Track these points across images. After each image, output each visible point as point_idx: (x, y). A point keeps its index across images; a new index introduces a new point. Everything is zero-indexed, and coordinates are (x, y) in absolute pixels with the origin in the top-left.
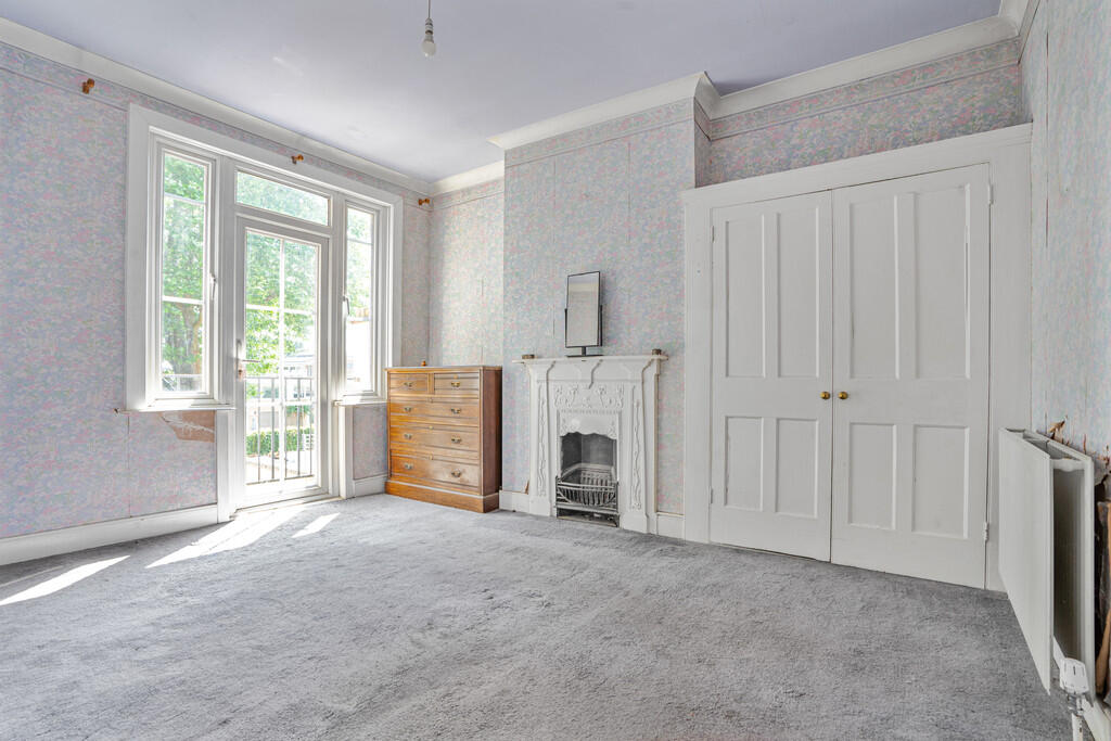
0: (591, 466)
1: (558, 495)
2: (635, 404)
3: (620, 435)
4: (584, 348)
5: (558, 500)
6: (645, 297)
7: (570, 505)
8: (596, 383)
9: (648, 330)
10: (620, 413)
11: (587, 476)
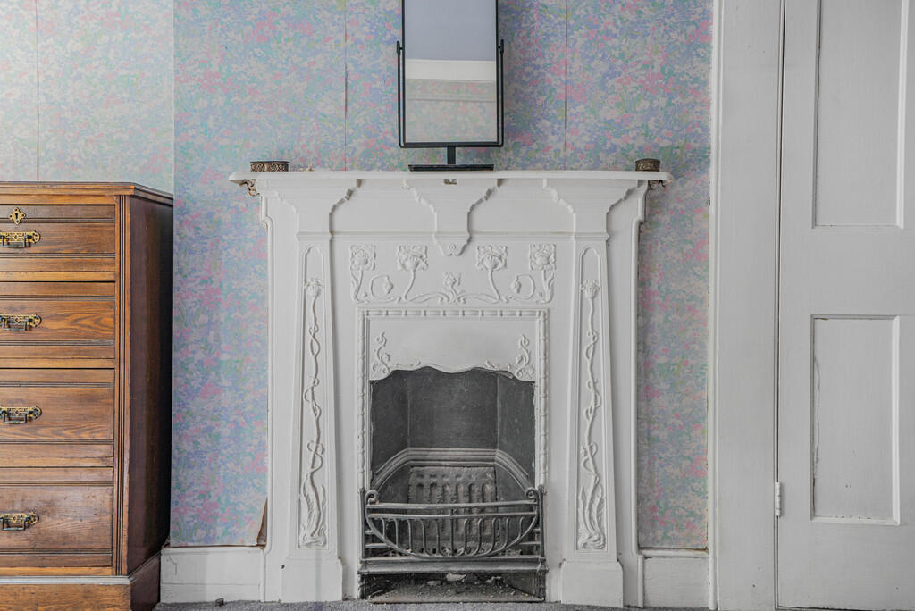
0: (436, 453)
1: (367, 538)
2: (588, 294)
3: (547, 369)
4: (451, 147)
5: (367, 553)
6: (608, 33)
7: (403, 562)
8: (478, 240)
9: (615, 114)
10: (547, 316)
11: (426, 481)
